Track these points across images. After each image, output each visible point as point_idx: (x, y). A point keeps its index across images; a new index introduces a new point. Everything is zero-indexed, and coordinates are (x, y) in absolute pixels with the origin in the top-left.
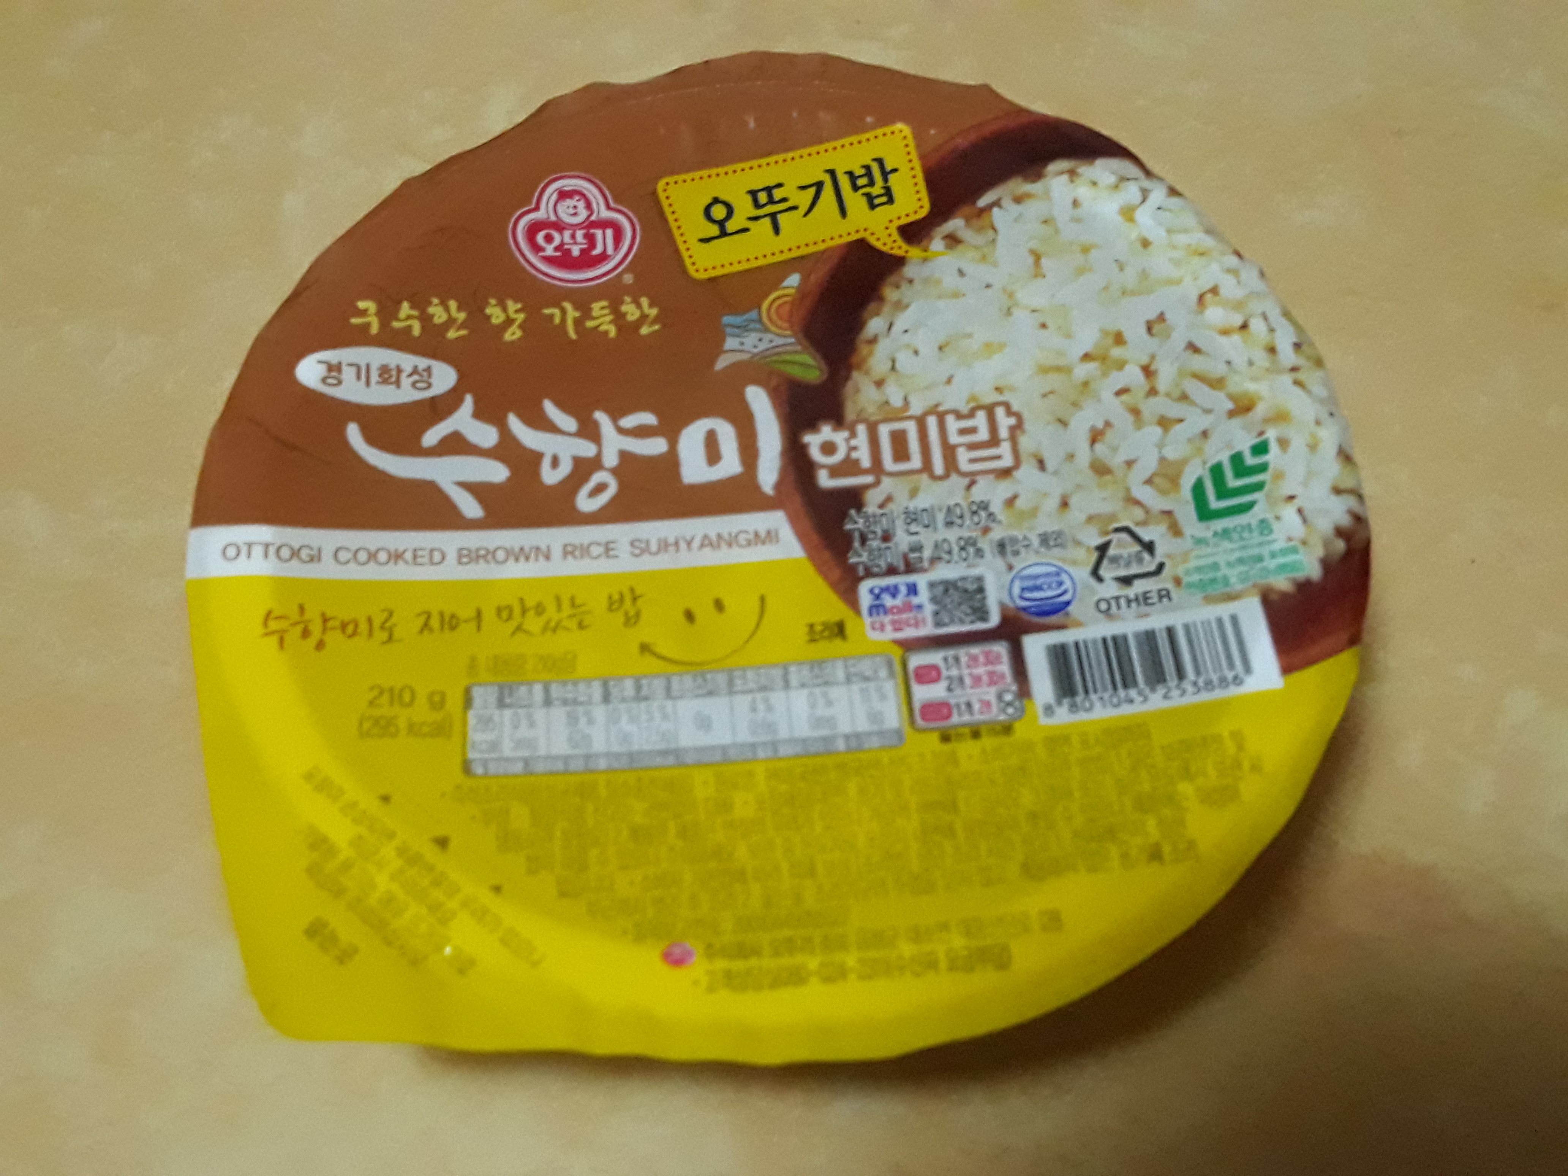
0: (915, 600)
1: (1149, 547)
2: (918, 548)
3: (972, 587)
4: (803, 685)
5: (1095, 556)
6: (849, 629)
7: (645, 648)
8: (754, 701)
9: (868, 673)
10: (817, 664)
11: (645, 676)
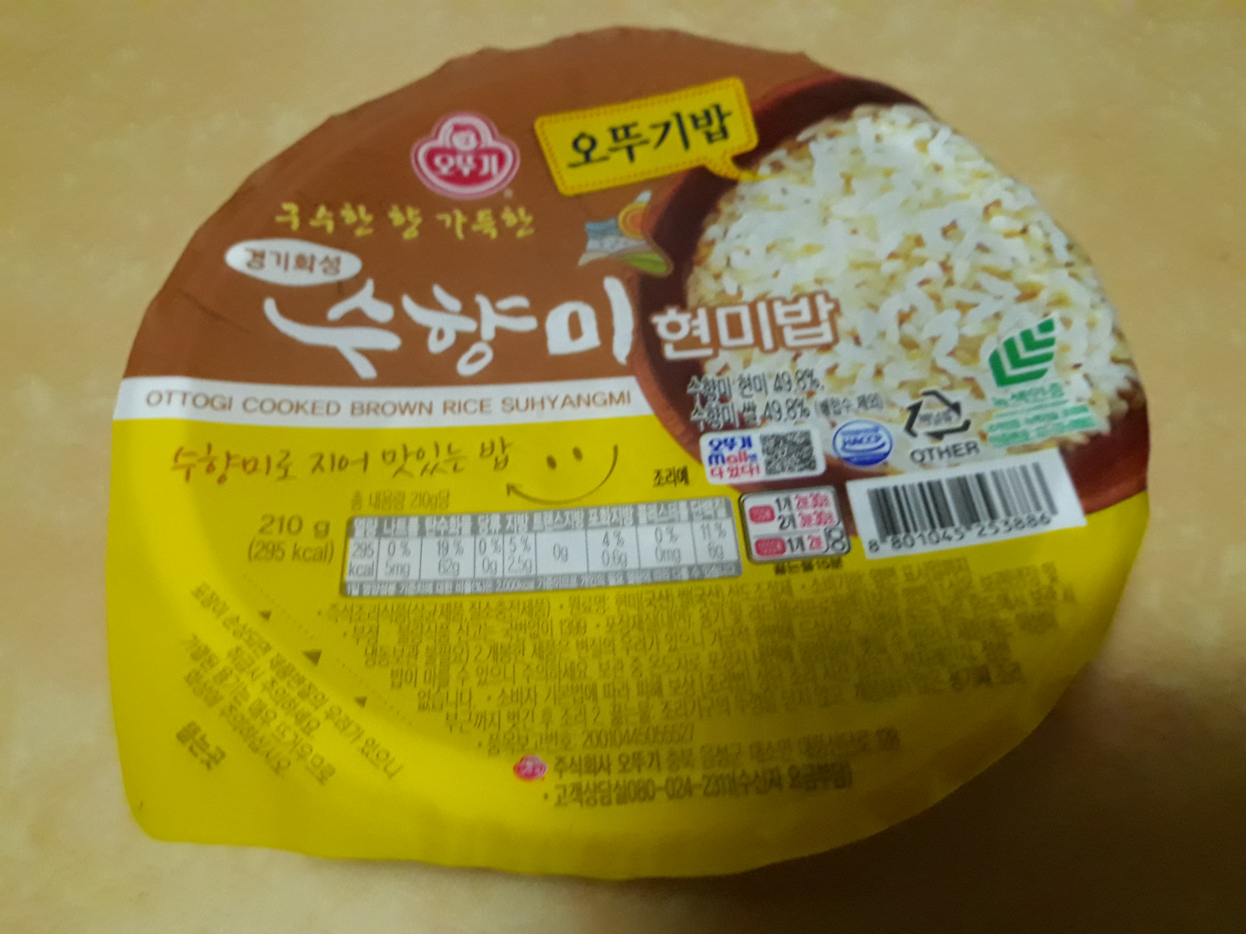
0: (750, 452)
1: (956, 407)
2: (753, 408)
3: (799, 441)
4: (650, 522)
5: (908, 415)
6: (691, 475)
7: (511, 489)
8: (606, 535)
9: (710, 512)
10: (663, 504)
11: (512, 513)
